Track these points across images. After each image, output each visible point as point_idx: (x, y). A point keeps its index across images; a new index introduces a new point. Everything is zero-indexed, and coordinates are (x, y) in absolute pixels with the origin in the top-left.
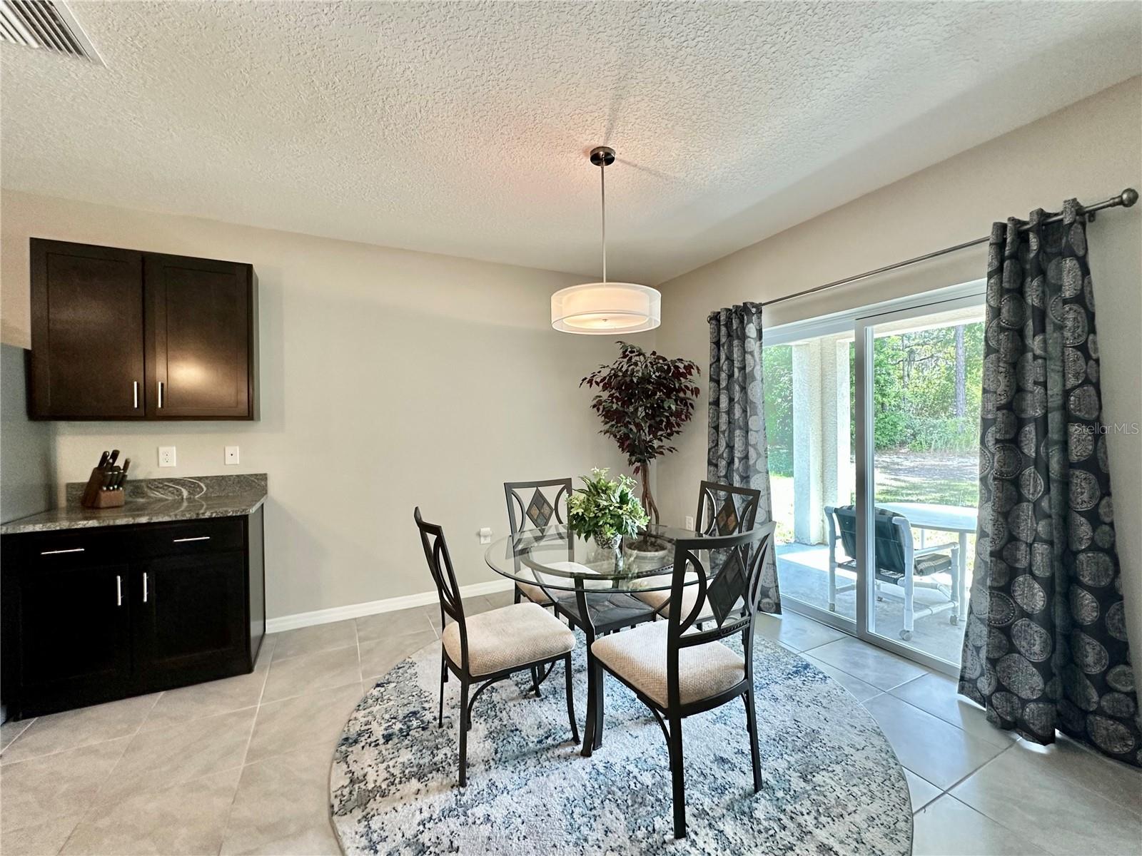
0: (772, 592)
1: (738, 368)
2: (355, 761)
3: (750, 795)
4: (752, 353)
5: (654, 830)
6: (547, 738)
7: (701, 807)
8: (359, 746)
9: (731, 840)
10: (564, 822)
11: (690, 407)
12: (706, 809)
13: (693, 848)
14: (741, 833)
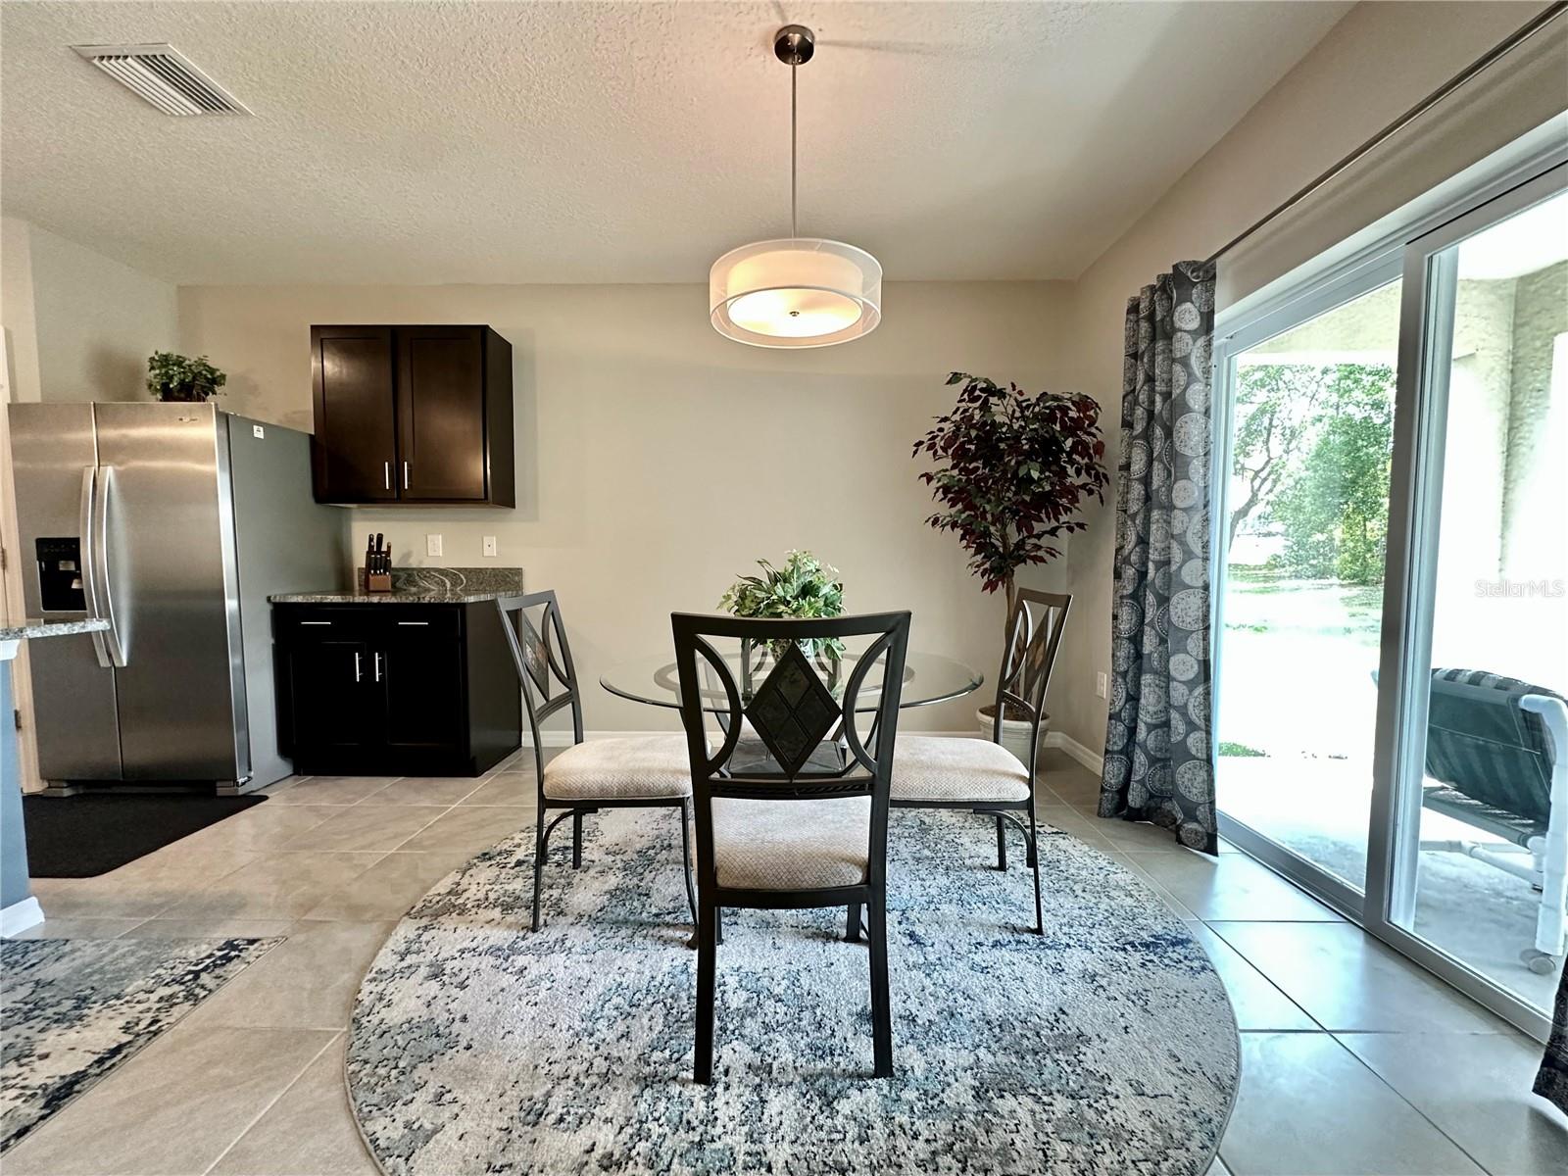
0: (1202, 812)
1: (1161, 394)
2: (471, 876)
3: (860, 1077)
4: (1185, 362)
5: (678, 1059)
6: (669, 913)
7: (770, 1060)
8: (489, 863)
9: (765, 1117)
10: (591, 1007)
11: (1104, 480)
12: (775, 1067)
13: (703, 1103)
14: (790, 1116)
